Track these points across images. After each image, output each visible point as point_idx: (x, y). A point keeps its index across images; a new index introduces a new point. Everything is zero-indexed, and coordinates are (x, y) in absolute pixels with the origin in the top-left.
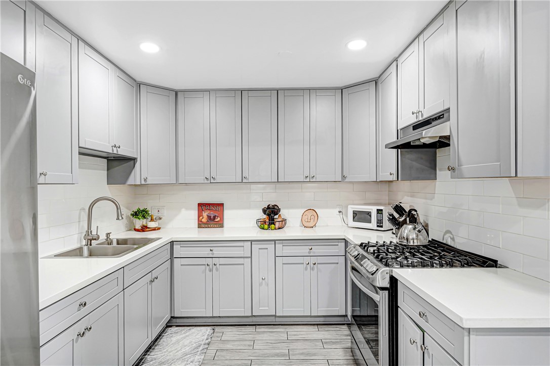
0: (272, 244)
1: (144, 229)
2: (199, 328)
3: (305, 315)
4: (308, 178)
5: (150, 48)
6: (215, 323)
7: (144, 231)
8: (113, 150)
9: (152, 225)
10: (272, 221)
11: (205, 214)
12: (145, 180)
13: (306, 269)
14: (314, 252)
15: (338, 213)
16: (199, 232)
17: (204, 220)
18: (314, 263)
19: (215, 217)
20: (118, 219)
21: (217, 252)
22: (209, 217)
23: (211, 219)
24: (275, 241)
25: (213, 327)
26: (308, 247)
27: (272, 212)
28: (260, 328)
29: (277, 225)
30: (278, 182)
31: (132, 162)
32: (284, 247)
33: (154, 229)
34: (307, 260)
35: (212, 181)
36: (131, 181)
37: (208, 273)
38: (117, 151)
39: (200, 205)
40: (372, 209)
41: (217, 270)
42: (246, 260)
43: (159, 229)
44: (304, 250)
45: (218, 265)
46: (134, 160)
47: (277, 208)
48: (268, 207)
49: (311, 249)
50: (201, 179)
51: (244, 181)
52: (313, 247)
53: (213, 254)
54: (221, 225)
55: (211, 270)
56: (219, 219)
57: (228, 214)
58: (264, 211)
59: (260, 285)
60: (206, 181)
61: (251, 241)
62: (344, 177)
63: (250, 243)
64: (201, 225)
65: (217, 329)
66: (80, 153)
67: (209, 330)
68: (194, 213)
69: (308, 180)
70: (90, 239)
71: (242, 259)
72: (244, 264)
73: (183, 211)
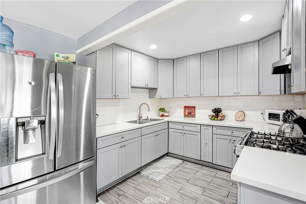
0: (210, 127)
1: (163, 116)
2: (178, 159)
3: (229, 167)
4: (236, 94)
5: (153, 47)
6: (184, 159)
7: (162, 117)
8: (145, 86)
9: (166, 114)
10: (217, 116)
11: (187, 111)
12: (160, 96)
13: (229, 143)
14: (235, 134)
15: (261, 114)
16: (184, 119)
17: (187, 114)
18: (234, 140)
19: (191, 113)
20: (148, 111)
21: (186, 128)
22: (188, 112)
23: (190, 113)
24: (212, 126)
25: (184, 161)
26: (231, 131)
27: (217, 112)
28: (204, 167)
29: (219, 118)
30: (218, 96)
31: (156, 90)
32: (217, 129)
33: (166, 116)
34: (230, 138)
35: (187, 96)
36: (156, 97)
37: (182, 137)
38: (147, 86)
39: (185, 107)
40: (280, 113)
41: (186, 136)
42: (198, 133)
43: (168, 116)
44: (229, 132)
45: (186, 134)
46: (156, 89)
47: (220, 110)
48: (215, 109)
49: (233, 132)
50: (183, 96)
51: (201, 96)
52: (233, 131)
53: (184, 128)
54: (194, 116)
55: (183, 136)
56: (193, 113)
57: (197, 111)
58: (213, 111)
59: (205, 146)
60: (185, 97)
61: (201, 125)
62: (260, 93)
63: (200, 125)
64: (185, 116)
65: (185, 162)
66: (131, 88)
67: (181, 161)
68: (182, 110)
69: (236, 95)
70: (140, 118)
71: (196, 133)
72: (197, 135)
73: (179, 109)
